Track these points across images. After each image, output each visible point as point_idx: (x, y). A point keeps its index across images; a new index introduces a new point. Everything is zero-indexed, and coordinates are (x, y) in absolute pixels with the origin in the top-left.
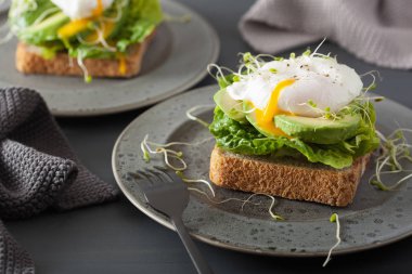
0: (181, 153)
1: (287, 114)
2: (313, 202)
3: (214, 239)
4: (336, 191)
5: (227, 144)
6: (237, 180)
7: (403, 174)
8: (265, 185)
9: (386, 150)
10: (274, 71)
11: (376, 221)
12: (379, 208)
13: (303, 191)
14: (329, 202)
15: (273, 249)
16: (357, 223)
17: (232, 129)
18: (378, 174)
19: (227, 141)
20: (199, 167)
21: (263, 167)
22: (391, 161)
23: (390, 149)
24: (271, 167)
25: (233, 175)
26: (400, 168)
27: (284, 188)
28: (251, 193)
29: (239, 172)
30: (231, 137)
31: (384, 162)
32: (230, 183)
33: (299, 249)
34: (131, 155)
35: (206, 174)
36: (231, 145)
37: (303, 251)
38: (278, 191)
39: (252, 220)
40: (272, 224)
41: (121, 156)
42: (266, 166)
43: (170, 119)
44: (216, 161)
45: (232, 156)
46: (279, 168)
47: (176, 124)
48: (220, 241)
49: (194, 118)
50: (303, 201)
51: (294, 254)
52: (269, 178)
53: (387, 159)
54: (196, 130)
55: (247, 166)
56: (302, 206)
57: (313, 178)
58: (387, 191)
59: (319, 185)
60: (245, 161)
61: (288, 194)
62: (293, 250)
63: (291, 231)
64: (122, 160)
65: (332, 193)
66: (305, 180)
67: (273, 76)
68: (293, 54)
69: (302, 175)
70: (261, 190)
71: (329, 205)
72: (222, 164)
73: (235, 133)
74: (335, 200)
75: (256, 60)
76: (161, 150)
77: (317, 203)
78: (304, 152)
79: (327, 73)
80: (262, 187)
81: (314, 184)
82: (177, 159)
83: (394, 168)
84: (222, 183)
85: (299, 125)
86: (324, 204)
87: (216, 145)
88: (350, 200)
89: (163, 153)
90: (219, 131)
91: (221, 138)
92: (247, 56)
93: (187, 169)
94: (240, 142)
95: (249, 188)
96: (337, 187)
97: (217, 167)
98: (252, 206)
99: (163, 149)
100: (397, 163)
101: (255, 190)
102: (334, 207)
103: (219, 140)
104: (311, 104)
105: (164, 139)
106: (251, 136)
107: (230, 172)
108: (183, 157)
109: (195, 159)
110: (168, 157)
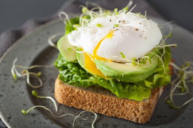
0: (39, 74)
1: (105, 59)
2: (123, 119)
4: (138, 115)
5: (67, 76)
6: (72, 101)
8: (91, 106)
9: (179, 76)
10: (100, 25)
13: (116, 112)
14: (134, 120)
17: (69, 66)
18: (171, 95)
19: (66, 74)
20: (50, 85)
21: (89, 95)
22: (182, 85)
23: (182, 75)
24: (94, 95)
25: (69, 97)
26: (188, 91)
27: (103, 109)
28: (81, 110)
29: (73, 96)
30: (68, 71)
31: (177, 86)
32: (69, 102)
34: (6, 75)
35: (53, 92)
36: (69, 77)
38: (99, 110)
42: (91, 94)
43: (37, 44)
44: (58, 86)
45: (67, 85)
46: (100, 96)
47: (41, 49)
50: (117, 117)
52: (93, 102)
53: (179, 83)
55: (78, 93)
56: (115, 122)
57: (123, 104)
58: (177, 109)
59: (127, 109)
60: (77, 90)
61: (106, 112)
65: (135, 115)
66: (117, 105)
67: (99, 29)
68: (116, 10)
69: (115, 102)
70: (88, 109)
71: (134, 122)
72: (62, 91)
73: (71, 69)
74: (138, 119)
75: (90, 13)
76: (25, 72)
77: (125, 120)
78: (115, 91)
79: (137, 28)
80: (88, 107)
81: (123, 108)
82: (37, 79)
83: (183, 90)
84: (61, 102)
85: (112, 71)
86: (130, 121)
87: (59, 76)
88: (148, 120)
89: (26, 76)
90: (61, 67)
91: (63, 70)
92: (84, 9)
93: (42, 87)
94: (74, 76)
95: (80, 107)
96: (138, 111)
97: (58, 92)
98: (81, 121)
99: (27, 72)
100: (185, 86)
101: (84, 108)
102: (137, 123)
103: (61, 72)
104: (122, 54)
105: (30, 62)
106: (82, 72)
107: (67, 96)
108: (41, 77)
109: (49, 78)
110: (30, 78)
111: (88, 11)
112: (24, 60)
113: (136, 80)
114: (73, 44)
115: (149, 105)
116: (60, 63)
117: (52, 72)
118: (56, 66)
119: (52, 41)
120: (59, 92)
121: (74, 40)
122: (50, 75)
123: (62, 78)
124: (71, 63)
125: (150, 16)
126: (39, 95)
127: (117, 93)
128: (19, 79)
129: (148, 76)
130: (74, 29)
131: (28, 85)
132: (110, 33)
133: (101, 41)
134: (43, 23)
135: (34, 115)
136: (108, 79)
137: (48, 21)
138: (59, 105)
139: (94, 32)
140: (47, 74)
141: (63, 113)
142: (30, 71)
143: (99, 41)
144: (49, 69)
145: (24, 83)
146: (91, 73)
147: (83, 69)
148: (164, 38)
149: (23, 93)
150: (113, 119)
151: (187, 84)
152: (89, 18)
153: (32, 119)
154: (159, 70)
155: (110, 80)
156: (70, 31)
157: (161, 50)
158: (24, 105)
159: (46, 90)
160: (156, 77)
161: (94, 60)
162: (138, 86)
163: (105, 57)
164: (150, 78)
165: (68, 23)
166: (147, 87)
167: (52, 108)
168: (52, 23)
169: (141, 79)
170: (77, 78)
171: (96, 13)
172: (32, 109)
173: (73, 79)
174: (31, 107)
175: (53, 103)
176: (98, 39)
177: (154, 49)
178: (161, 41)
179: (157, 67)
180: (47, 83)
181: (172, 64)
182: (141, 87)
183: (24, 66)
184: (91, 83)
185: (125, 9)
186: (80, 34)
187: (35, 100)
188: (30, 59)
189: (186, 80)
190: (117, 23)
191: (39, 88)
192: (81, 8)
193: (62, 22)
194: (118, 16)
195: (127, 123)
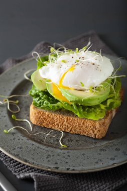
0: (17, 101)
1: (68, 88)
2: (84, 135)
3: (26, 161)
4: (96, 132)
5: (39, 102)
6: (43, 122)
10: (64, 61)
11: (116, 150)
12: (119, 140)
13: (78, 130)
14: (92, 136)
15: (57, 168)
16: (106, 150)
17: (40, 94)
19: (38, 100)
20: (26, 110)
24: (61, 117)
25: (41, 119)
27: (68, 128)
28: (51, 129)
29: (44, 118)
30: (40, 99)
32: (41, 123)
33: (71, 168)
35: (29, 115)
36: (40, 103)
37: (74, 170)
38: (65, 129)
39: (49, 148)
40: (59, 151)
42: (58, 116)
43: (15, 79)
44: (32, 110)
45: (39, 109)
46: (65, 118)
47: (18, 82)
48: (29, 163)
49: (27, 78)
50: (79, 134)
51: (68, 172)
52: (60, 122)
54: (29, 85)
55: (48, 115)
56: (78, 138)
57: (83, 123)
59: (87, 127)
60: (47, 113)
61: (70, 130)
62: (68, 169)
63: (69, 156)
65: (94, 132)
66: (79, 124)
67: (64, 64)
68: (77, 49)
69: (78, 122)
70: (56, 128)
71: (93, 138)
72: (35, 114)
73: (43, 96)
74: (95, 135)
75: (57, 52)
76: (6, 101)
77: (86, 136)
78: (76, 112)
79: (93, 62)
80: (57, 126)
81: (84, 127)
82: (15, 106)
84: (35, 124)
85: (75, 97)
86: (90, 137)
87: (33, 103)
88: (104, 135)
89: (7, 103)
90: (34, 95)
91: (36, 98)
92: (52, 49)
93: (19, 112)
94: (45, 102)
95: (50, 126)
96: (96, 129)
97: (33, 115)
98: (51, 137)
99: (7, 100)
101: (53, 128)
102: (95, 139)
103: (34, 99)
104: (82, 83)
105: (9, 92)
106: (51, 99)
107: (39, 118)
108: (18, 104)
109: (25, 105)
110: (10, 105)
111: (55, 50)
112: (5, 91)
113: (93, 103)
114: (43, 76)
115: (104, 123)
116: (33, 92)
117: (27, 100)
118: (31, 95)
119: (27, 75)
121: (44, 73)
122: (26, 102)
123: (35, 104)
124: (42, 91)
125: (104, 53)
126: (17, 118)
127: (78, 114)
128: (1, 106)
129: (103, 101)
130: (44, 65)
131: (8, 111)
132: (72, 67)
133: (65, 73)
134: (19, 61)
135: (13, 134)
136: (72, 103)
137: (25, 59)
138: (34, 126)
140: (24, 102)
141: (37, 132)
142: (10, 99)
143: (63, 74)
144: (25, 98)
145: (5, 109)
146: (58, 99)
147: (52, 97)
148: (115, 70)
149: (5, 117)
150: (76, 136)
152: (56, 56)
153: (12, 137)
154: (112, 96)
156: (41, 67)
157: (113, 80)
158: (6, 126)
159: (23, 114)
160: (109, 101)
161: (60, 89)
162: (95, 108)
163: (69, 86)
164: (104, 103)
165: (39, 60)
166: (102, 109)
167: (28, 128)
168: (27, 61)
169: (97, 103)
170: (47, 104)
171: (62, 52)
172: (12, 129)
173: (44, 104)
174: (11, 127)
175: (28, 124)
176: (62, 71)
177: (107, 79)
178: (113, 73)
179: (110, 94)
180: (23, 109)
182: (98, 109)
183: (4, 95)
184: (58, 106)
185: (84, 49)
186: (48, 68)
187: (14, 123)
188: (9, 90)
190: (78, 59)
191: (17, 113)
192: (50, 48)
193: (34, 60)
194: (78, 53)
195: (87, 138)
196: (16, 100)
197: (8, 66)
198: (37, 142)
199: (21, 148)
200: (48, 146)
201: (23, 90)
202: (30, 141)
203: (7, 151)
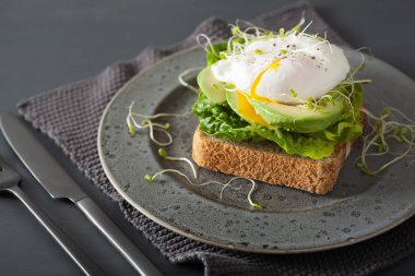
0: (167, 125)
1: (268, 100)
2: (293, 188)
3: (188, 231)
4: (316, 180)
5: (210, 126)
6: (218, 162)
7: (389, 157)
8: (246, 169)
9: (375, 128)
10: (259, 52)
11: (353, 214)
12: (359, 198)
13: (282, 178)
14: (309, 190)
15: (245, 244)
16: (334, 215)
17: (214, 111)
18: (363, 155)
19: (210, 122)
20: (185, 142)
21: (244, 153)
22: (379, 141)
23: (380, 126)
24: (251, 153)
25: (214, 156)
26: (388, 150)
27: (264, 173)
28: (232, 175)
29: (220, 155)
30: (214, 119)
31: (372, 142)
32: (214, 164)
33: (271, 245)
34: (118, 127)
35: (190, 150)
36: (214, 127)
37: (275, 248)
38: (258, 175)
39: (228, 209)
40: (248, 214)
41: (107, 128)
42: (246, 152)
43: (161, 84)
44: (198, 140)
45: (212, 139)
46: (259, 155)
47: (168, 90)
48: (193, 234)
49: (185, 84)
50: (284, 186)
51: (266, 251)
52: (249, 163)
53: (375, 138)
55: (227, 150)
56: (282, 192)
57: (293, 166)
58: (372, 176)
59: (299, 173)
60: (226, 146)
61: (268, 179)
62: (265, 247)
63: (266, 223)
64: (107, 132)
65: (311, 181)
66: (285, 167)
67: (257, 56)
68: (282, 30)
69: (282, 163)
70: (242, 173)
71: (308, 193)
72: (203, 147)
73: (218, 115)
74: (314, 188)
75: (244, 35)
76: (147, 123)
77: (297, 190)
78: (282, 144)
79: (313, 55)
80: (242, 171)
81: (293, 172)
82: (164, 133)
83: (380, 149)
84: (203, 165)
85: (279, 116)
86: (303, 192)
87: (199, 126)
88: (330, 189)
89: (149, 128)
90: (202, 112)
91: (205, 118)
92: (235, 30)
93: (172, 144)
94: (222, 125)
95: (230, 170)
96: (316, 176)
97: (199, 147)
98: (232, 191)
99: (149, 122)
100: (384, 143)
101: (236, 173)
102: (314, 195)
103: (202, 120)
104: (293, 92)
105: (152, 109)
106: (233, 120)
107: (211, 155)
108: (169, 130)
109: (181, 132)
110: (154, 131)
111: (240, 32)
112: (144, 106)
113: (312, 129)
114: (219, 78)
115: (331, 166)
116: (200, 107)
117: (186, 123)
118: (196, 112)
119: (183, 78)
120: (200, 149)
121: (221, 73)
122: (183, 127)
123: (204, 128)
124: (218, 106)
125: (332, 40)
126: (169, 155)
127: (285, 148)
128: (139, 132)
129: (329, 124)
130: (219, 59)
131: (151, 141)
132: (274, 62)
133: (261, 75)
134: (167, 53)
135: (162, 182)
136: (271, 128)
137: (177, 50)
138: (199, 169)
139: (251, 61)
140: (179, 126)
141: (205, 181)
142: (153, 121)
143: (258, 74)
144: (181, 119)
145: (146, 137)
146: (247, 120)
147: (236, 116)
148: (351, 71)
149: (145, 152)
150: (278, 189)
151: (386, 140)
152: (243, 41)
153: (161, 188)
154: (346, 116)
155: (276, 128)
156: (214, 62)
157: (349, 88)
158: (148, 168)
159: (179, 147)
160: (341, 126)
161: (252, 101)
162: (314, 138)
163: (268, 96)
164: (333, 128)
165: (210, 49)
166: (328, 140)
167: (189, 173)
168: (181, 52)
169: (319, 128)
170: (226, 128)
171: (253, 36)
172: (160, 174)
173: (221, 130)
174: (158, 171)
175: (190, 166)
176: (257, 71)
177: (338, 86)
178: (348, 75)
179: (343, 112)
180: (179, 139)
181: (365, 110)
182: (319, 141)
183: (142, 113)
184: (248, 132)
185: (295, 30)
186: (229, 65)
187: (163, 162)
188: (152, 104)
189: (385, 135)
190: (285, 49)
191: (167, 146)
192: (230, 27)
193: (202, 50)
194: (285, 38)
195: (299, 194)
196: (164, 124)
197: (146, 60)
198: (206, 197)
199: (178, 208)
200: (226, 205)
201: (176, 106)
202: (195, 197)
203: (152, 212)
